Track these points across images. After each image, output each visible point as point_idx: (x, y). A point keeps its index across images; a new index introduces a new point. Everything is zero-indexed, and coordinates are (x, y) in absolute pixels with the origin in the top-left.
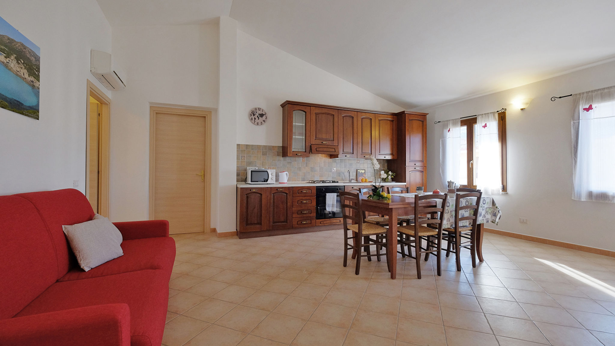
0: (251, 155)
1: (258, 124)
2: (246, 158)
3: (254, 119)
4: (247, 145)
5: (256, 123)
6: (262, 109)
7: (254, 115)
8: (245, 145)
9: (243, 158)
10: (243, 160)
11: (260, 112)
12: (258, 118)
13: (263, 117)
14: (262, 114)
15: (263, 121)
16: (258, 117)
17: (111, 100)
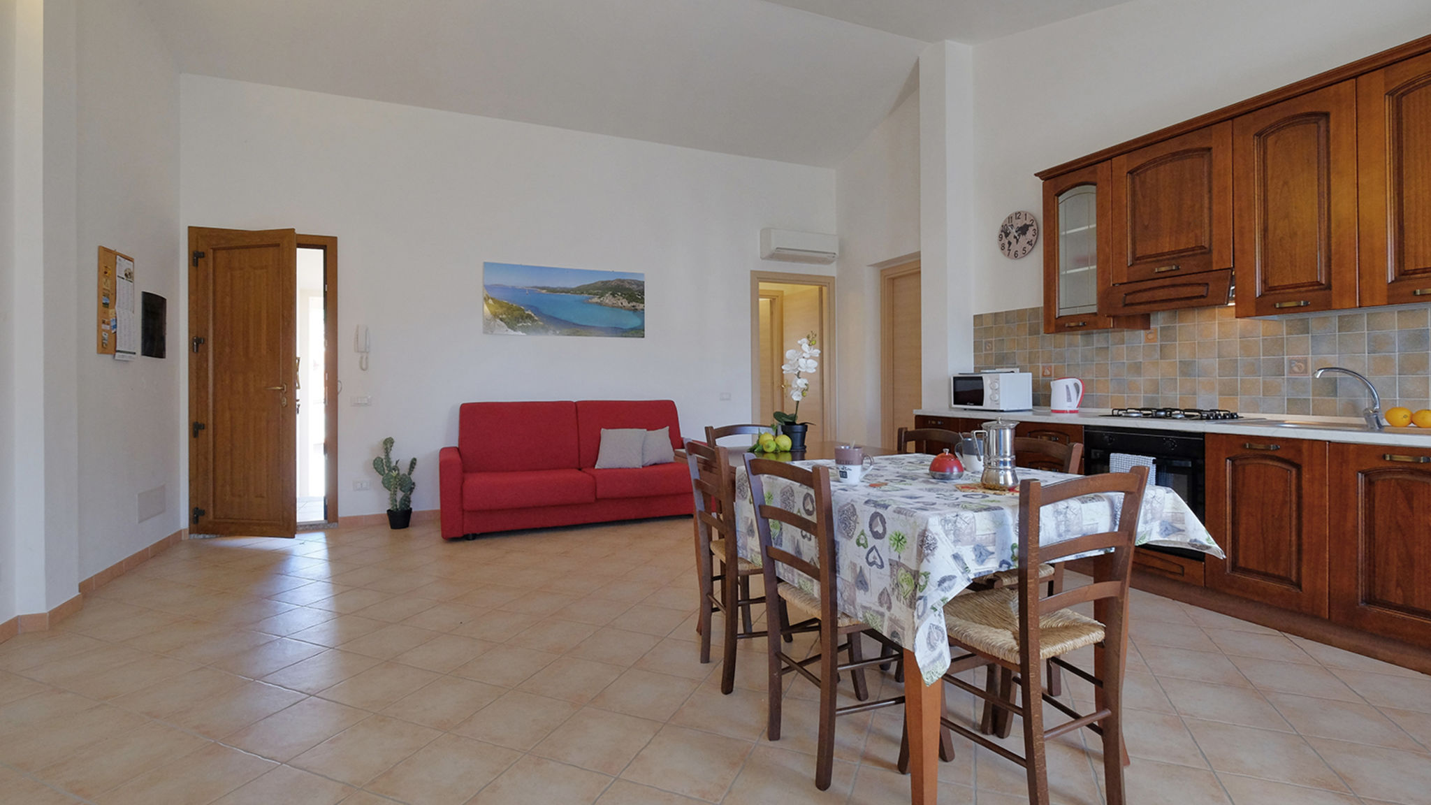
0: (1005, 338)
1: (1016, 255)
2: (994, 348)
3: (1007, 245)
4: (996, 314)
5: (1012, 253)
6: (1023, 212)
7: (1007, 235)
8: (992, 314)
9: (988, 348)
10: (988, 350)
11: (1019, 223)
12: (1015, 240)
13: (1028, 232)
14: (1025, 225)
15: (1028, 243)
16: (1015, 237)
17: (834, 277)
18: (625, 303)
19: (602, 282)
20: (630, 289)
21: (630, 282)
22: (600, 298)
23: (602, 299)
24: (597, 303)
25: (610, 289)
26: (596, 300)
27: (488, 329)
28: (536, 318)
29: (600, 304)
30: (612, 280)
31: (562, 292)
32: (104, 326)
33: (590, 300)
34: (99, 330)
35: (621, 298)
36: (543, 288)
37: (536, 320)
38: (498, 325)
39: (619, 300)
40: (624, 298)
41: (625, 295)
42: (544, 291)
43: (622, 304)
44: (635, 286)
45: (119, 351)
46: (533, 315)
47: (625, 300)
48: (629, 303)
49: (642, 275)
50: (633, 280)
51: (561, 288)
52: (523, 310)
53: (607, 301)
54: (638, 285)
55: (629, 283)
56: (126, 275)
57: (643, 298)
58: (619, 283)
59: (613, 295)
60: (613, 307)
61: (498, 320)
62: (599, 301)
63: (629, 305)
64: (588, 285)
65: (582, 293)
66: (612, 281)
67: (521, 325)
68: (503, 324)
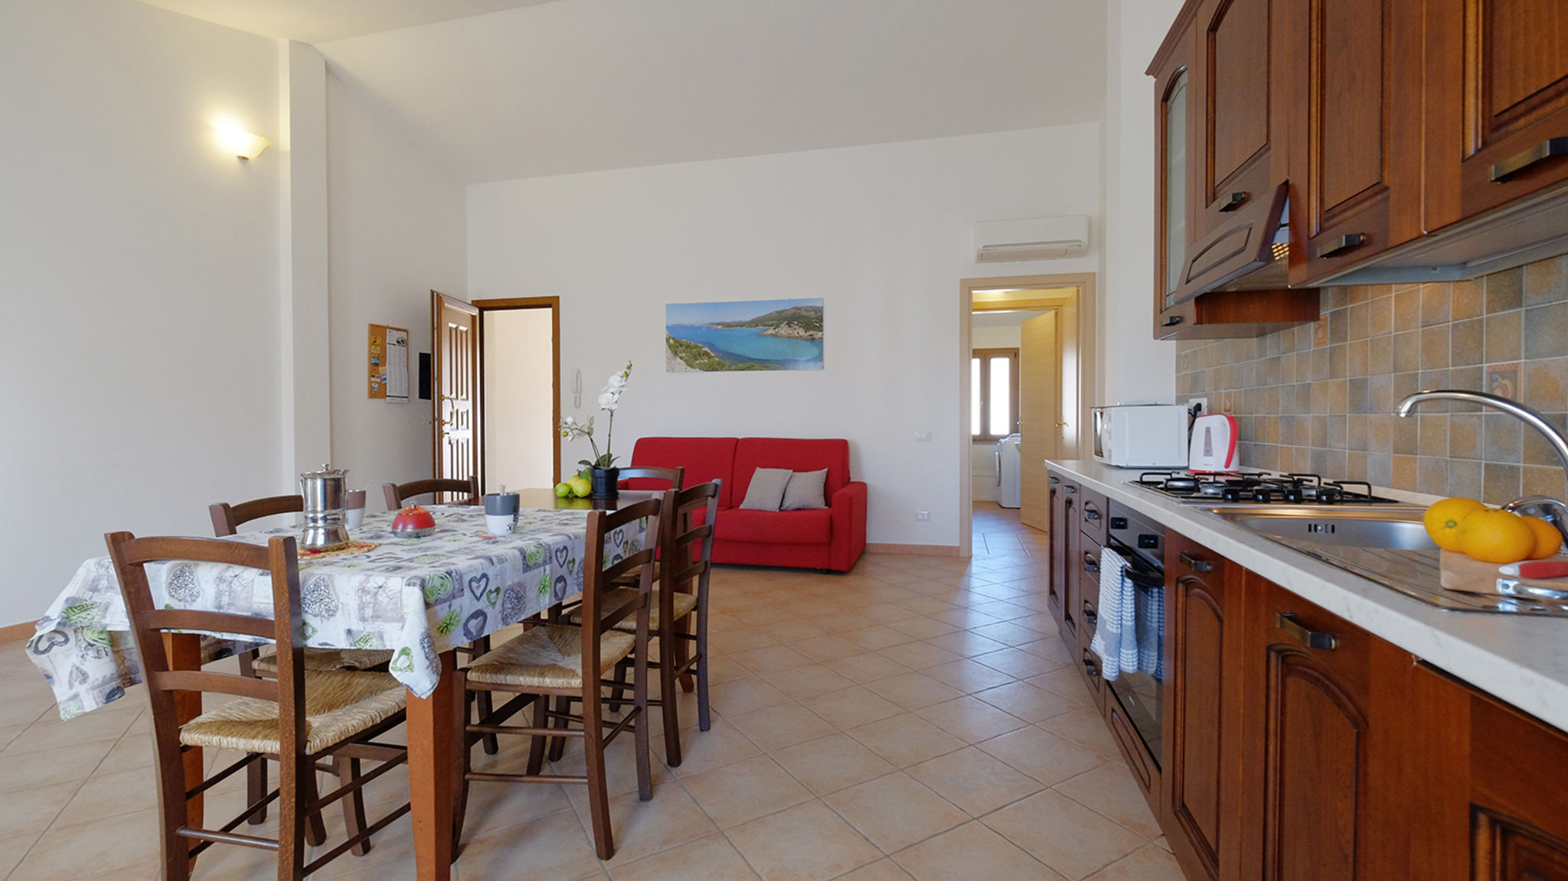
2: (1189, 365)
17: (1094, 273)
18: (802, 332)
19: (778, 312)
20: (805, 317)
21: (807, 309)
22: (775, 329)
23: (777, 330)
24: (772, 334)
25: (785, 319)
26: (771, 331)
27: (670, 369)
28: (713, 355)
29: (775, 336)
30: (788, 308)
31: (737, 326)
32: (373, 379)
33: (765, 333)
34: (370, 382)
35: (797, 327)
36: (718, 324)
37: (712, 357)
38: (678, 364)
39: (795, 329)
40: (801, 327)
41: (802, 323)
42: (720, 327)
43: (798, 333)
44: (813, 313)
45: (389, 396)
46: (709, 351)
47: (802, 329)
48: (806, 332)
49: (822, 300)
50: (811, 307)
51: (735, 322)
52: (700, 347)
53: (782, 332)
54: (816, 312)
55: (805, 310)
56: (398, 342)
57: (821, 326)
58: (795, 311)
59: (789, 325)
60: (789, 337)
61: (678, 359)
62: (774, 332)
63: (806, 334)
64: (763, 317)
65: (757, 325)
66: (789, 310)
67: (698, 362)
68: (682, 362)
